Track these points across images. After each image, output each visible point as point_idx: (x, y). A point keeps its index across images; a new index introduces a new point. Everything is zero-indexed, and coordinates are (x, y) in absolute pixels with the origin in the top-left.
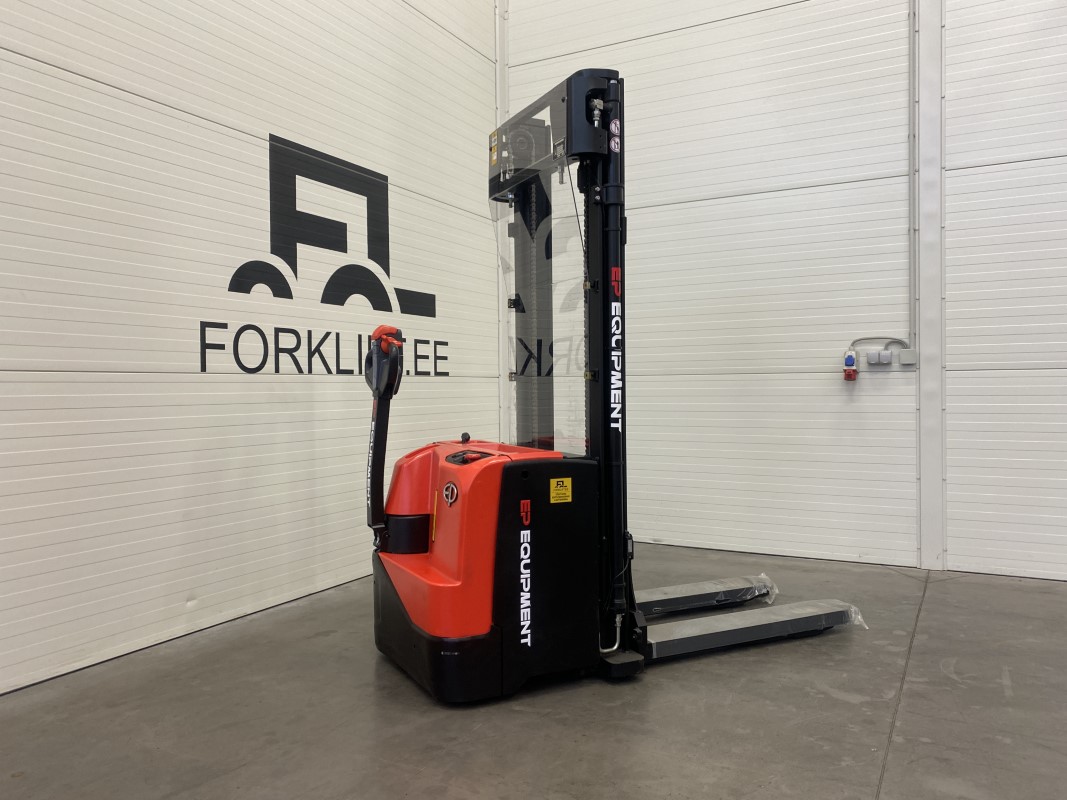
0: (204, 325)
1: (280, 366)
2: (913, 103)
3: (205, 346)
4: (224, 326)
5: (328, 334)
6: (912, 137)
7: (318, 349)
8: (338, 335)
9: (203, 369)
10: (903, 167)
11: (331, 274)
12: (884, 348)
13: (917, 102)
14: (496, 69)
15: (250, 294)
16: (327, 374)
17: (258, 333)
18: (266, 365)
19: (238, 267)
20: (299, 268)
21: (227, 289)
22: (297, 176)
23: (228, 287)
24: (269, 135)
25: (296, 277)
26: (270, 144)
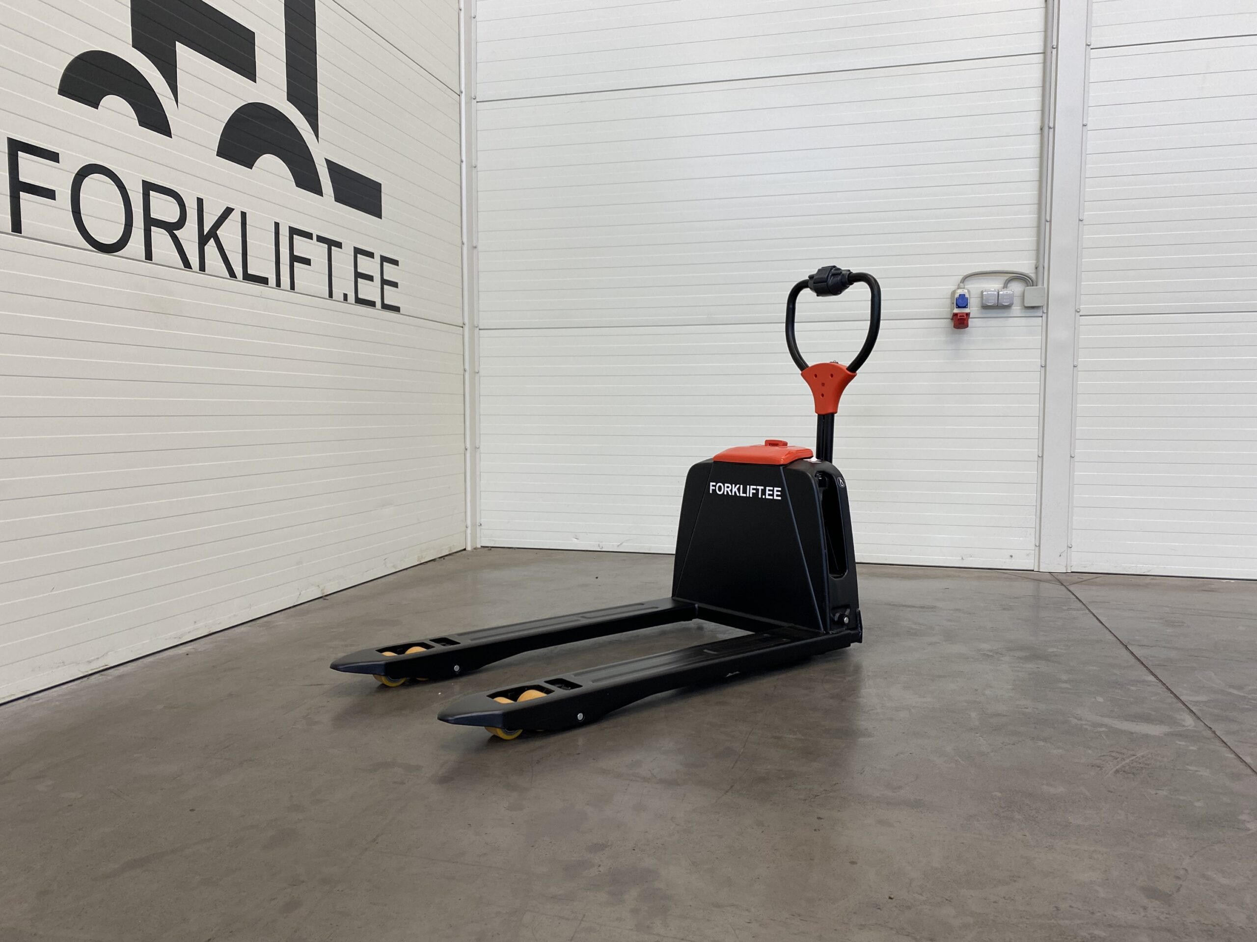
0: (16, 147)
1: (153, 249)
3: (18, 187)
4: (53, 157)
5: (228, 211)
7: (213, 233)
8: (244, 215)
9: (17, 227)
10: (1036, 43)
11: (234, 112)
12: (1002, 286)
15: (97, 109)
16: (229, 277)
17: (114, 183)
18: (129, 244)
19: (76, 56)
20: (178, 85)
21: (57, 90)
23: (58, 86)
25: (177, 102)
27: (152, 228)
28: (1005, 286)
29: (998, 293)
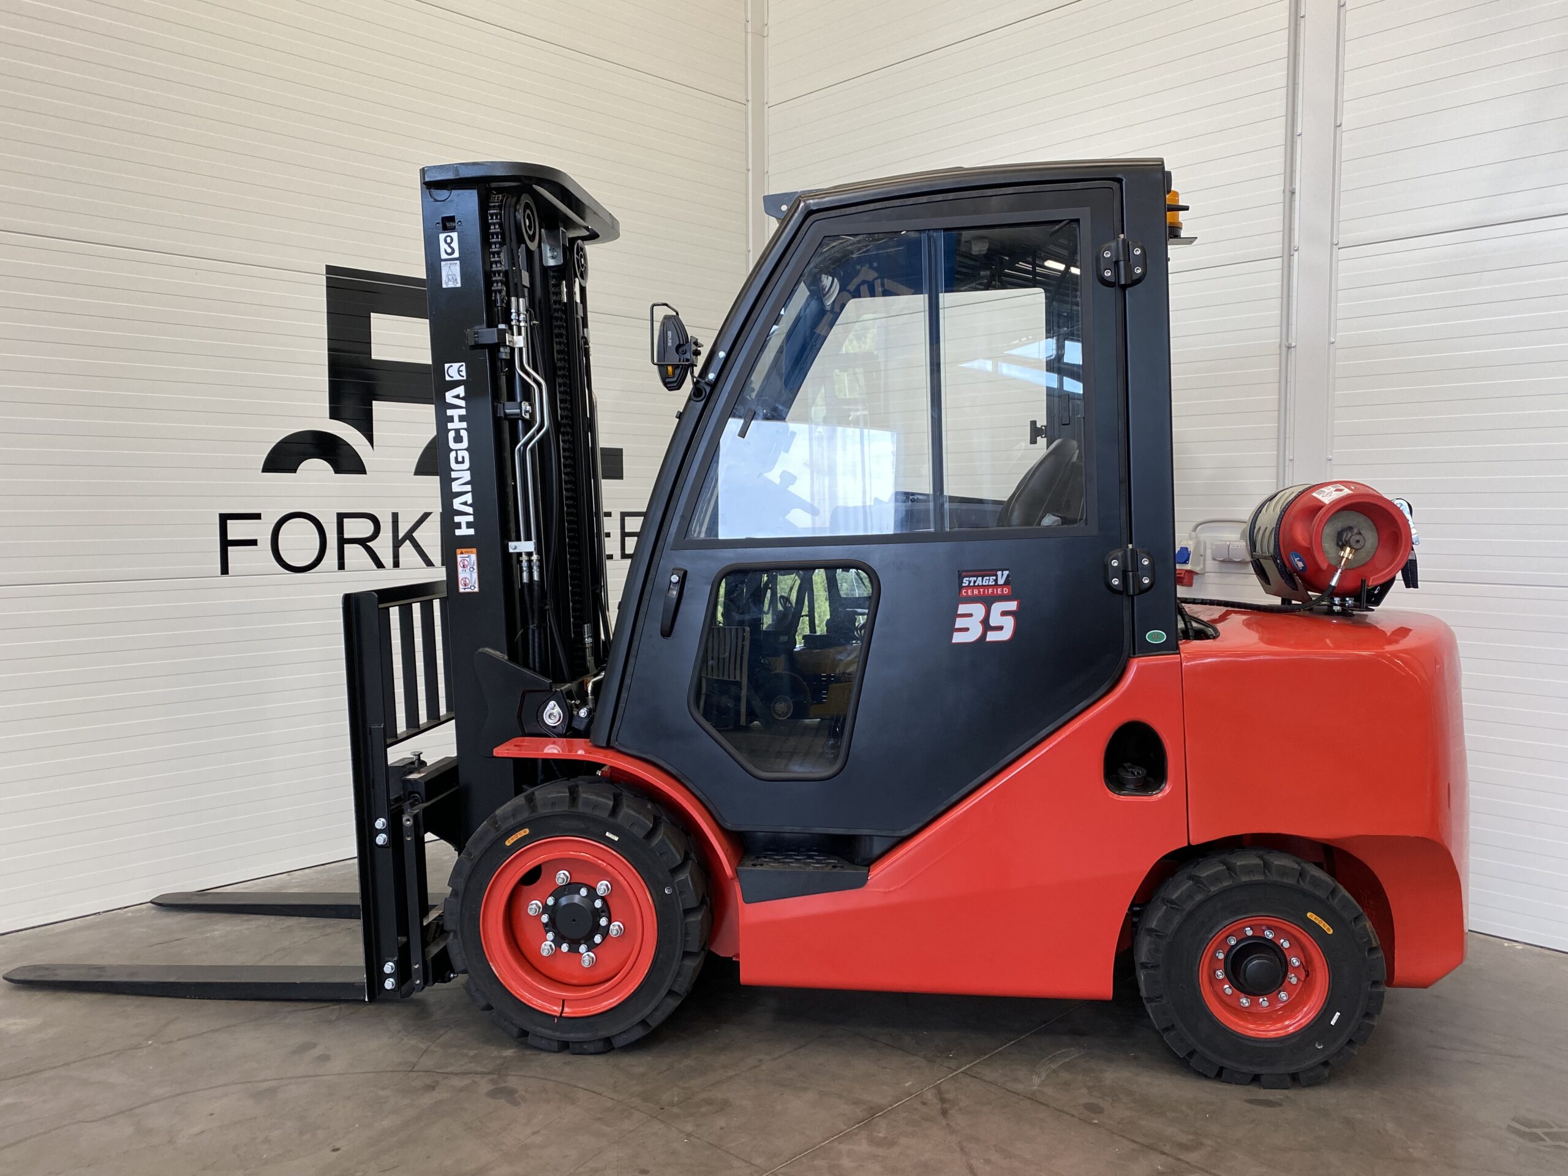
0: (224, 518)
1: (346, 561)
2: (1292, 137)
3: (226, 543)
4: (257, 516)
5: (426, 515)
6: (1288, 194)
7: (409, 536)
11: (431, 436)
12: (1239, 536)
13: (1299, 135)
14: (746, 113)
15: (295, 472)
16: (424, 565)
17: (309, 522)
18: (322, 562)
19: (278, 441)
20: (375, 433)
21: (261, 471)
22: (372, 314)
23: (261, 467)
24: (328, 267)
25: (372, 446)
26: (327, 278)
27: (346, 546)
29: (1229, 546)
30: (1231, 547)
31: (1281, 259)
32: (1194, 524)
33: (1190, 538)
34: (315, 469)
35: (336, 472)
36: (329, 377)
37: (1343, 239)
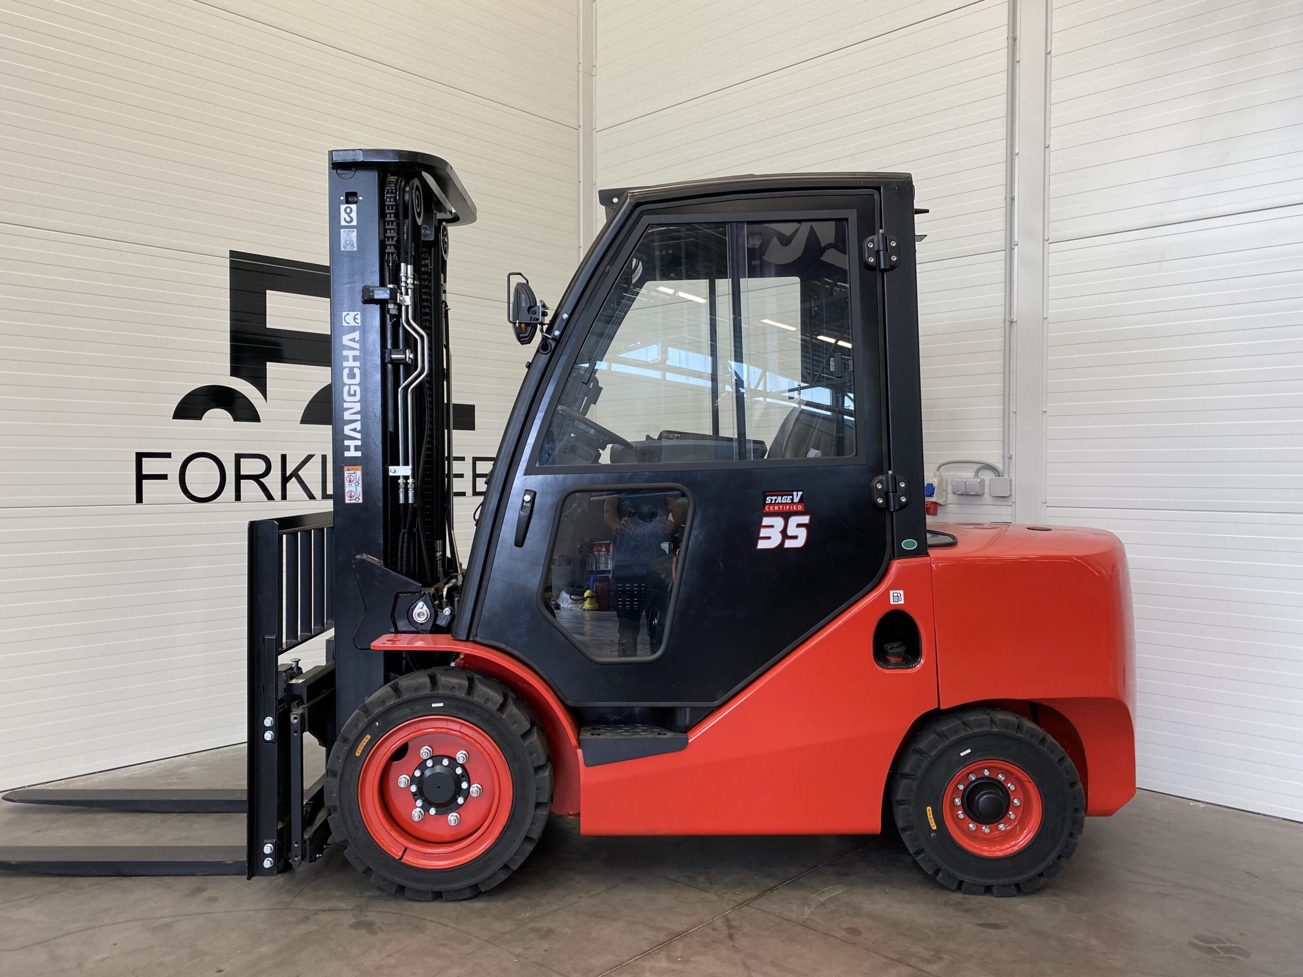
0: (140, 456)
1: (242, 494)
2: (1011, 155)
3: (141, 477)
4: (168, 455)
5: (310, 457)
6: (1009, 200)
7: (295, 474)
8: (324, 458)
9: (139, 499)
10: (1000, 240)
11: (317, 392)
12: (973, 474)
13: (1017, 154)
14: (578, 136)
15: (200, 418)
16: (308, 499)
17: (211, 460)
18: (222, 494)
19: (186, 394)
20: (269, 388)
21: (172, 418)
22: (267, 291)
23: (172, 415)
24: (231, 252)
25: (266, 399)
26: (231, 261)
27: (242, 481)
28: (976, 475)
29: (965, 482)
30: (967, 483)
31: (1004, 252)
32: (938, 465)
33: (935, 476)
34: (218, 416)
35: (234, 421)
36: (231, 342)
37: (1053, 236)
